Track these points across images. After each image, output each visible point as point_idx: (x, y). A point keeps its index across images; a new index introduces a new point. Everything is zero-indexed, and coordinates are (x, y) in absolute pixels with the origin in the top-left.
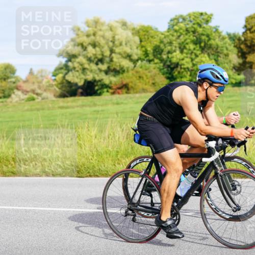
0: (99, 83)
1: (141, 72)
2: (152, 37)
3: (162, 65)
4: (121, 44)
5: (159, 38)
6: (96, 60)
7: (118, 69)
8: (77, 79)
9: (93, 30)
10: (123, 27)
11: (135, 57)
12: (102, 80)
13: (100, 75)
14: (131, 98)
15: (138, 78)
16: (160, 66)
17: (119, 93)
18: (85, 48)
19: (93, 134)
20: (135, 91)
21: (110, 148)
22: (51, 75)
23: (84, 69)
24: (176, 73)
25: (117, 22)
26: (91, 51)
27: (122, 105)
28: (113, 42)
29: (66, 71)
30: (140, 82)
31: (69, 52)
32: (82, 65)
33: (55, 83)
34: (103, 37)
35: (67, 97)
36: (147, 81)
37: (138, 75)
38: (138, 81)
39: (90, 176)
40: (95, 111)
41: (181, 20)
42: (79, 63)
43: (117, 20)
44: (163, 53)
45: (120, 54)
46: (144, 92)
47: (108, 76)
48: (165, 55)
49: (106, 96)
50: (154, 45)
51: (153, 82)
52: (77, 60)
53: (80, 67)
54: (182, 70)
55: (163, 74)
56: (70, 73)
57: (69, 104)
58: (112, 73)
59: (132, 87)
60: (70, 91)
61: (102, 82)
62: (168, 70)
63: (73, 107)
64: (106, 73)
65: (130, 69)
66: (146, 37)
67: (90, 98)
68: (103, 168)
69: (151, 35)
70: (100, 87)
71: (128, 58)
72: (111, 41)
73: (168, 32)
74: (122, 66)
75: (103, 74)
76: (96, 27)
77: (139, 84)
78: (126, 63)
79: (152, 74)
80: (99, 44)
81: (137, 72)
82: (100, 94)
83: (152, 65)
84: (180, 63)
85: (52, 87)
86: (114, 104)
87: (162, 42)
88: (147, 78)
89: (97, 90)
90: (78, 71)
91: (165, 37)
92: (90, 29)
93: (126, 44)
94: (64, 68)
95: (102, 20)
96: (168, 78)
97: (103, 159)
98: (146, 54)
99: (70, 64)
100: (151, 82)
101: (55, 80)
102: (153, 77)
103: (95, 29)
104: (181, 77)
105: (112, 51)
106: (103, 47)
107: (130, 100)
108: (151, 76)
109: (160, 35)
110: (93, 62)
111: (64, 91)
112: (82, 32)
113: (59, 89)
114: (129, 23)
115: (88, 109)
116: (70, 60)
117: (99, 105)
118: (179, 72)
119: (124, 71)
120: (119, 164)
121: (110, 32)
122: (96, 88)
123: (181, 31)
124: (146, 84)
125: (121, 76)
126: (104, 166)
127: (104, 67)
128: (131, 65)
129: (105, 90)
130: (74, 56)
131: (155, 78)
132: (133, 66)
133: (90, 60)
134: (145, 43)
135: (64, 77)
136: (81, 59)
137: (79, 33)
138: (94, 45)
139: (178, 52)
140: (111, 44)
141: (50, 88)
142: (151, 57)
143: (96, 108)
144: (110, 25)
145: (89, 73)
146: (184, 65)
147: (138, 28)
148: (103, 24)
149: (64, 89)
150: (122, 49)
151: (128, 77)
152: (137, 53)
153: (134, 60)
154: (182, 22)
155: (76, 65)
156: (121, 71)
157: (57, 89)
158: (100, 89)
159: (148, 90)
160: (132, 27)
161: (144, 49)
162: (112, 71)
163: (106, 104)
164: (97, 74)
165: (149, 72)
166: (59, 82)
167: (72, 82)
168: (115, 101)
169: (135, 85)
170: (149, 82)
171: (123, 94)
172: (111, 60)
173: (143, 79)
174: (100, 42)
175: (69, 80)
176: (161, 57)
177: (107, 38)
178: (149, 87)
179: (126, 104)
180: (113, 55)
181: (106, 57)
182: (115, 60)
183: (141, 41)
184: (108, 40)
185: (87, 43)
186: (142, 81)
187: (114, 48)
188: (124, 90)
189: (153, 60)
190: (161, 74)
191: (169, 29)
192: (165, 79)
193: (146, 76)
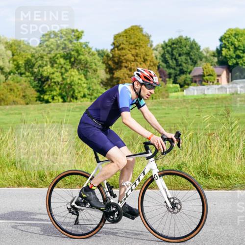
1: (13, 85)
2: (24, 51)
3: (33, 78)
5: (30, 53)
11: (7, 70)
14: (1, 110)
15: (9, 90)
16: (31, 79)
20: (6, 103)
24: (47, 86)
30: (11, 95)
36: (18, 93)
38: (9, 93)
41: (52, 36)
44: (34, 67)
46: (15, 104)
48: (36, 68)
50: (26, 59)
51: (24, 94)
54: (53, 84)
55: (34, 87)
59: (3, 99)
62: (38, 83)
65: (2, 82)
66: (18, 51)
69: (24, 49)
73: (40, 47)
79: (23, 86)
81: (8, 85)
83: (23, 78)
84: (50, 77)
88: (18, 91)
91: (36, 52)
96: (38, 91)
98: (18, 67)
100: (21, 94)
102: (24, 90)
104: (51, 91)
108: (22, 89)
109: (32, 50)
114: (2, 38)
118: (49, 85)
123: (52, 46)
124: (16, 97)
128: (3, 78)
131: (26, 90)
132: (5, 78)
134: (17, 56)
139: (49, 66)
142: (23, 70)
146: (54, 79)
147: (11, 42)
152: (9, 66)
153: (6, 73)
154: (53, 38)
159: (19, 102)
160: (5, 41)
161: (15, 63)
165: (20, 85)
169: (6, 97)
170: (20, 95)
173: (14, 92)
176: (33, 71)
178: (20, 99)
183: (13, 55)
186: (13, 94)
189: (24, 73)
190: (31, 87)
191: (40, 43)
192: (36, 93)
193: (17, 89)
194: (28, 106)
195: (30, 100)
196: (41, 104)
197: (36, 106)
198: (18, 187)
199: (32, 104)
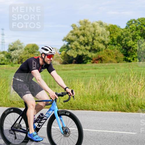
0: (85, 57)
1: (110, 51)
2: (117, 31)
3: (122, 47)
4: (99, 35)
5: (120, 32)
6: (85, 43)
7: (97, 49)
8: (73, 54)
9: (84, 27)
10: (101, 26)
11: (107, 43)
12: (87, 55)
13: (86, 52)
14: (103, 66)
15: (107, 54)
17: (96, 63)
18: (78, 37)
19: (81, 85)
20: (106, 62)
21: (90, 94)
22: (58, 51)
23: (77, 49)
24: (130, 52)
25: (97, 22)
26: (82, 38)
27: (98, 70)
28: (94, 34)
29: (67, 49)
30: (109, 57)
31: (69, 39)
32: (76, 46)
33: (61, 56)
34: (89, 31)
35: (67, 64)
36: (113, 56)
37: (108, 53)
38: (107, 56)
39: (79, 109)
40: (82, 72)
41: (134, 22)
42: (74, 45)
43: (97, 21)
44: (123, 41)
45: (98, 40)
46: (111, 62)
47: (90, 53)
48: (124, 42)
49: (89, 64)
50: (117, 36)
51: (116, 57)
52: (74, 43)
53: (75, 47)
54: (133, 51)
56: (69, 50)
57: (68, 68)
58: (93, 51)
59: (104, 59)
60: (68, 60)
61: (87, 56)
62: (125, 50)
63: (70, 70)
64: (90, 51)
65: (103, 49)
66: (113, 31)
67: (80, 65)
68: (86, 105)
69: (116, 30)
70: (86, 59)
71: (102, 43)
72: (93, 33)
73: (126, 29)
74: (99, 47)
75: (88, 51)
76: (85, 25)
77: (108, 58)
78: (101, 46)
79: (116, 52)
80: (87, 34)
81: (107, 51)
82: (86, 63)
83: (117, 47)
84: (132, 47)
85: (58, 58)
86: (93, 69)
87: (122, 34)
88: (113, 55)
89: (84, 61)
90: (74, 49)
91: (124, 32)
92: (82, 26)
93: (102, 35)
94: (66, 48)
95: (89, 21)
96: (125, 55)
97: (86, 100)
98: (113, 40)
99: (69, 45)
100: (115, 57)
101: (61, 54)
102: (116, 54)
103: (85, 26)
104: (133, 55)
105: (93, 39)
106: (88, 37)
107: (102, 67)
108: (115, 54)
109: (121, 30)
110: (83, 44)
111: (65, 60)
112: (77, 27)
113: (63, 59)
114: (104, 23)
115: (78, 71)
116: (69, 43)
117: (85, 69)
118: (131, 52)
119: (100, 50)
120: (95, 103)
121: (93, 28)
122: (84, 59)
123: (133, 29)
124: (112, 58)
125: (98, 53)
126: (87, 104)
127: (89, 48)
128: (104, 47)
129: (89, 61)
130: (72, 41)
131: (118, 54)
132: (105, 47)
133: (81, 44)
134: (113, 34)
135: (66, 53)
136: (76, 43)
137: (76, 28)
138: (84, 35)
139: (131, 41)
140: (93, 35)
141: (58, 59)
142: (116, 43)
143: (83, 71)
144: (93, 24)
145: (80, 51)
146: (134, 48)
147: (109, 26)
148: (89, 23)
149: (65, 59)
150: (100, 38)
151: (102, 54)
152: (108, 40)
153: (106, 44)
154: (134, 24)
155: (73, 46)
156: (98, 50)
157: (62, 59)
158: (86, 60)
159: (113, 61)
160: (106, 25)
161: (112, 38)
162: (93, 50)
163: (89, 69)
164: (85, 51)
165: (114, 51)
166: (63, 55)
167: (70, 55)
168: (94, 67)
169: (106, 58)
170: (114, 57)
171: (99, 63)
172: (93, 44)
173: (110, 55)
174: (87, 33)
175: (69, 55)
176: (121, 43)
177: (91, 31)
178: (114, 60)
179: (100, 69)
180: (94, 41)
181: (90, 42)
182: (95, 44)
183: (110, 34)
184: (92, 32)
185: (80, 34)
186: (110, 56)
187: (95, 37)
188: (99, 61)
189: (117, 44)
190: (121, 52)
191: (126, 27)
192: (123, 56)
193: (112, 53)
194: (119, 64)
195: (120, 60)
196: (126, 62)
197: (123, 64)
198: (114, 111)
199: (121, 63)
